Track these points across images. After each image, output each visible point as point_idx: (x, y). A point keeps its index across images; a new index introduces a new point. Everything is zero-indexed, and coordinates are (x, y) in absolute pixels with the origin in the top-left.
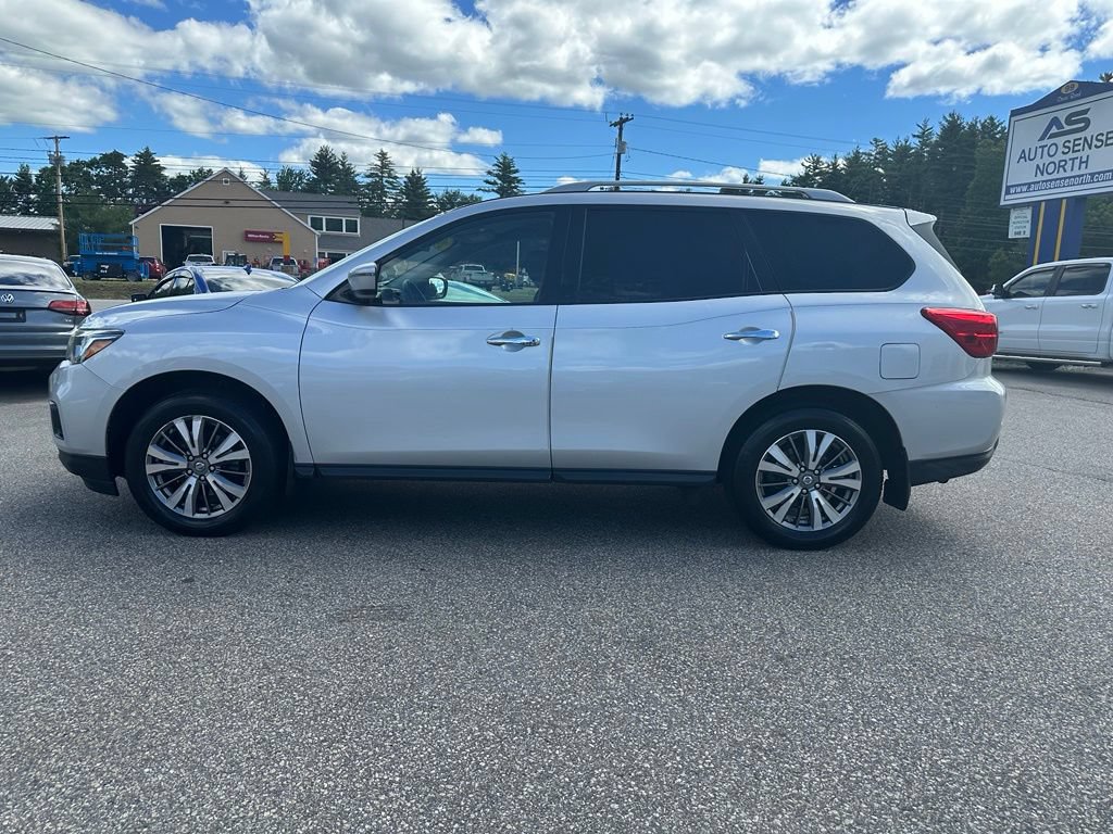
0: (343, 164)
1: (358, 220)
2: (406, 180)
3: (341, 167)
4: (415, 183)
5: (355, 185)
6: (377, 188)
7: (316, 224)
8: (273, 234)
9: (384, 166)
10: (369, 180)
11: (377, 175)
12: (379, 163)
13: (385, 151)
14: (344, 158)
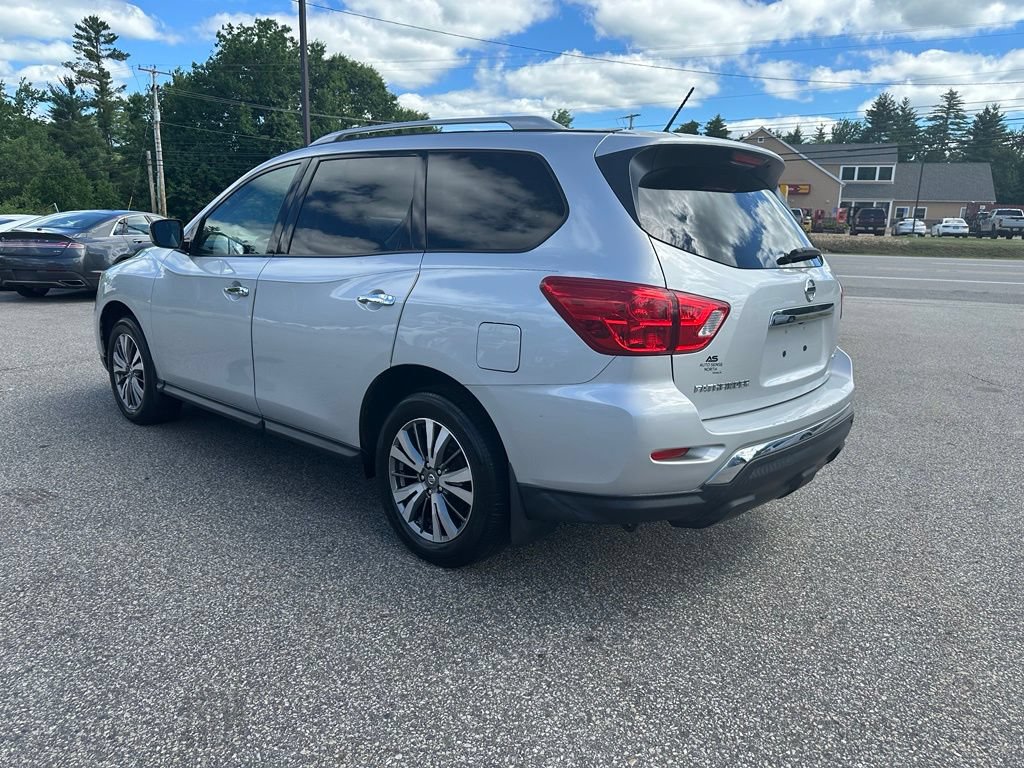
0: (903, 110)
1: (894, 167)
2: (976, 119)
3: (900, 113)
4: (989, 121)
5: (915, 129)
6: (939, 131)
7: (848, 174)
8: (797, 186)
9: (951, 106)
10: (930, 124)
11: (941, 117)
12: (946, 104)
13: (954, 91)
14: (905, 103)
